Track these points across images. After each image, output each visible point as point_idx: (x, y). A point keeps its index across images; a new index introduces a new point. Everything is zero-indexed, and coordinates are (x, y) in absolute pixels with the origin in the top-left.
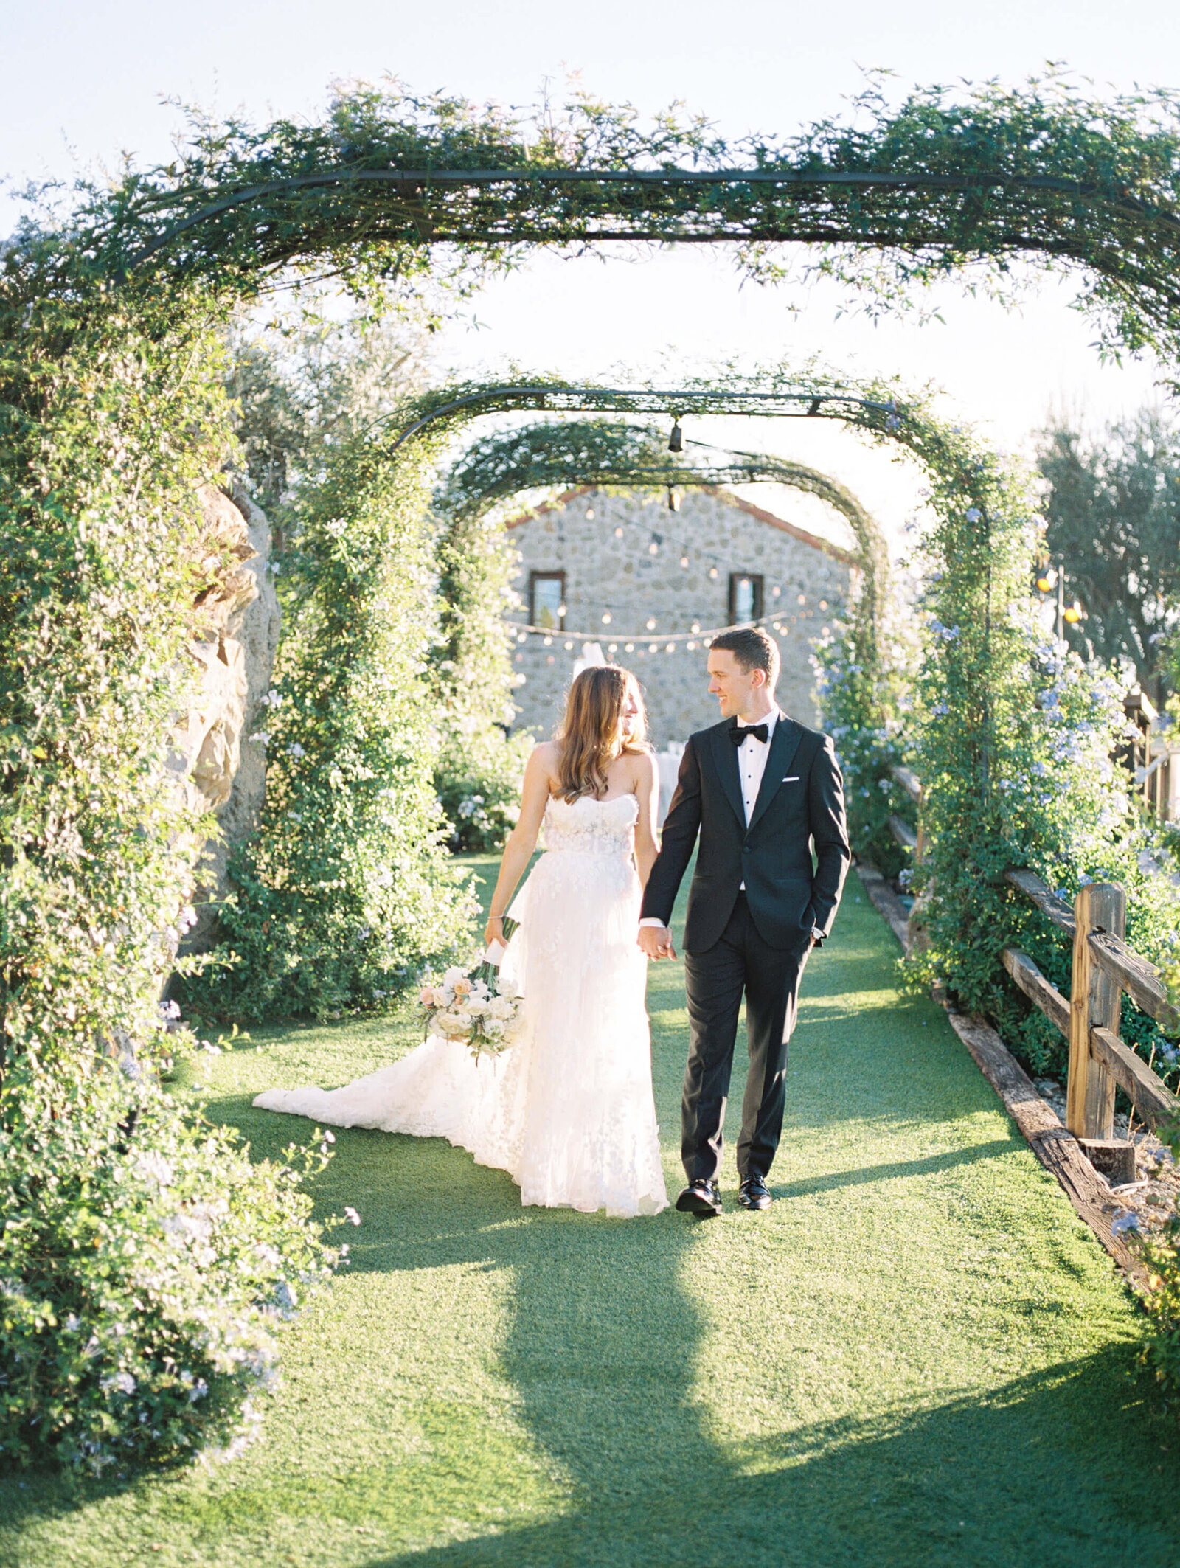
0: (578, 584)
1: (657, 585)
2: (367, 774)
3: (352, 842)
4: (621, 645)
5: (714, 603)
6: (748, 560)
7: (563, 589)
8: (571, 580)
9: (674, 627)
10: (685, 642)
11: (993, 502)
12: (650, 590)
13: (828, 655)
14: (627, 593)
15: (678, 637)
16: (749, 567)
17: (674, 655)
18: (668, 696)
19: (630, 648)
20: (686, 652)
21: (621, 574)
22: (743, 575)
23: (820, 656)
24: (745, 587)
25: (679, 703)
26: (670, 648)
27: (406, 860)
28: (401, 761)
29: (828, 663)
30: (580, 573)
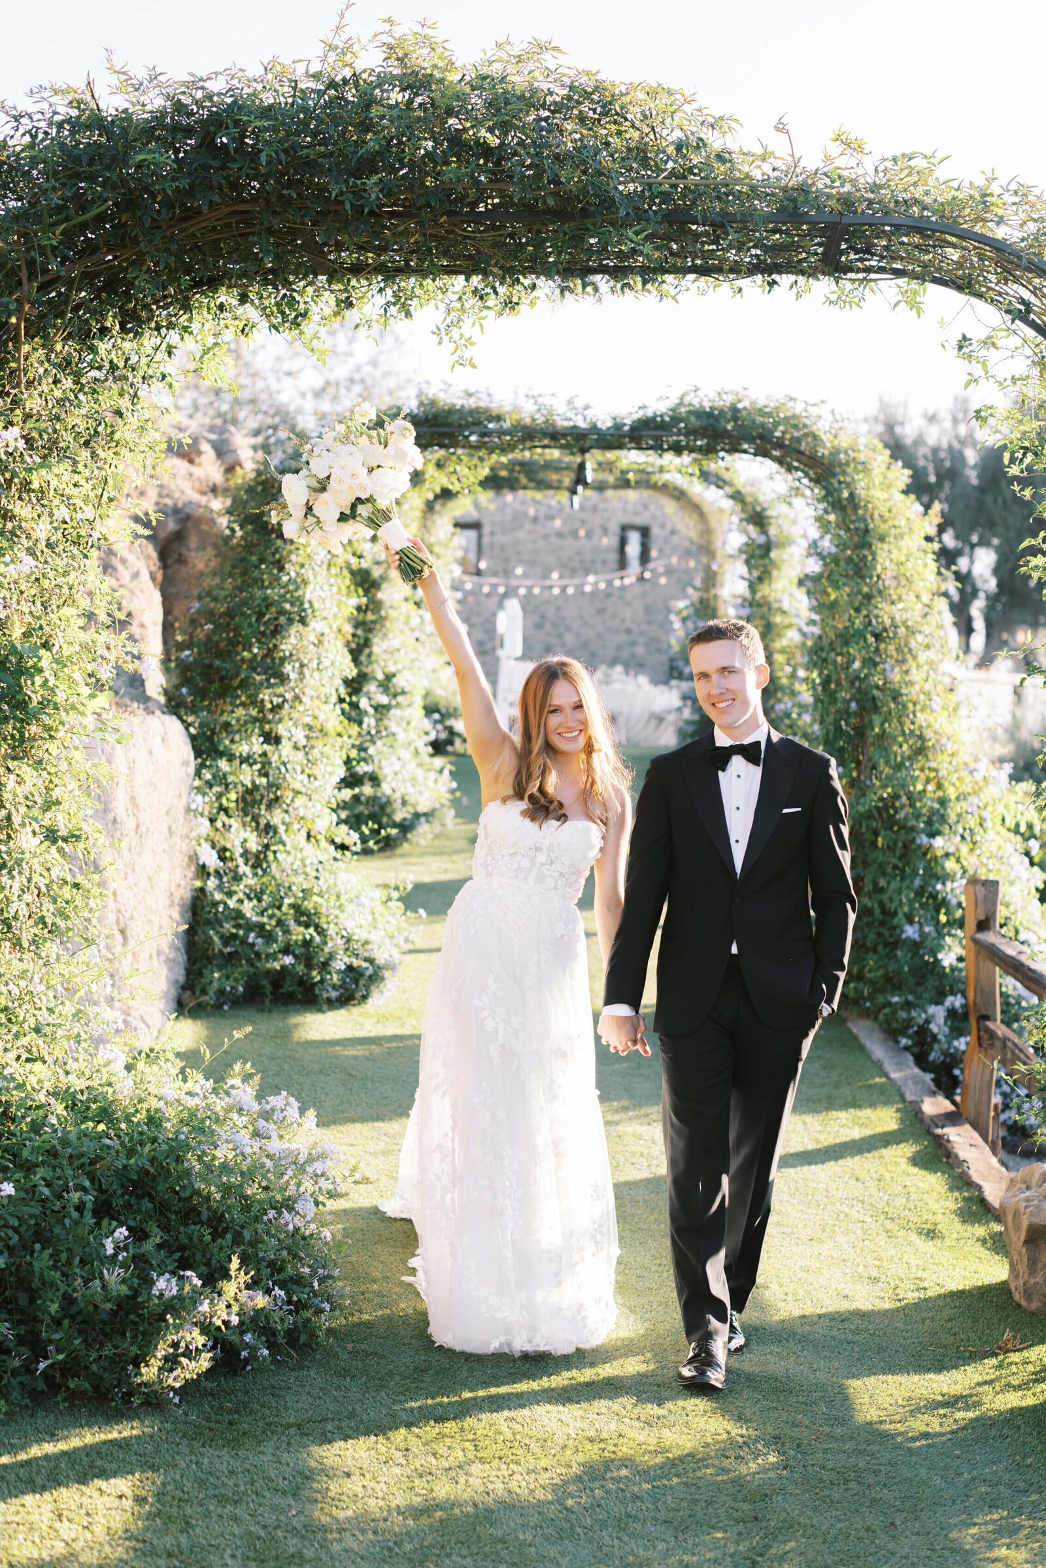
0: (492, 534)
1: (560, 535)
2: (384, 700)
3: (374, 742)
4: (530, 588)
5: (608, 550)
6: (636, 514)
7: (480, 537)
8: (486, 530)
9: (573, 572)
10: (583, 585)
11: (773, 531)
12: (553, 539)
13: (685, 613)
14: (534, 542)
15: (576, 581)
16: (638, 521)
17: (574, 595)
18: (569, 629)
19: (536, 591)
20: (583, 593)
21: (529, 526)
22: (634, 527)
23: (678, 613)
24: (634, 539)
25: (578, 635)
26: (570, 591)
27: (406, 755)
28: (403, 693)
29: (684, 620)
30: (493, 524)
